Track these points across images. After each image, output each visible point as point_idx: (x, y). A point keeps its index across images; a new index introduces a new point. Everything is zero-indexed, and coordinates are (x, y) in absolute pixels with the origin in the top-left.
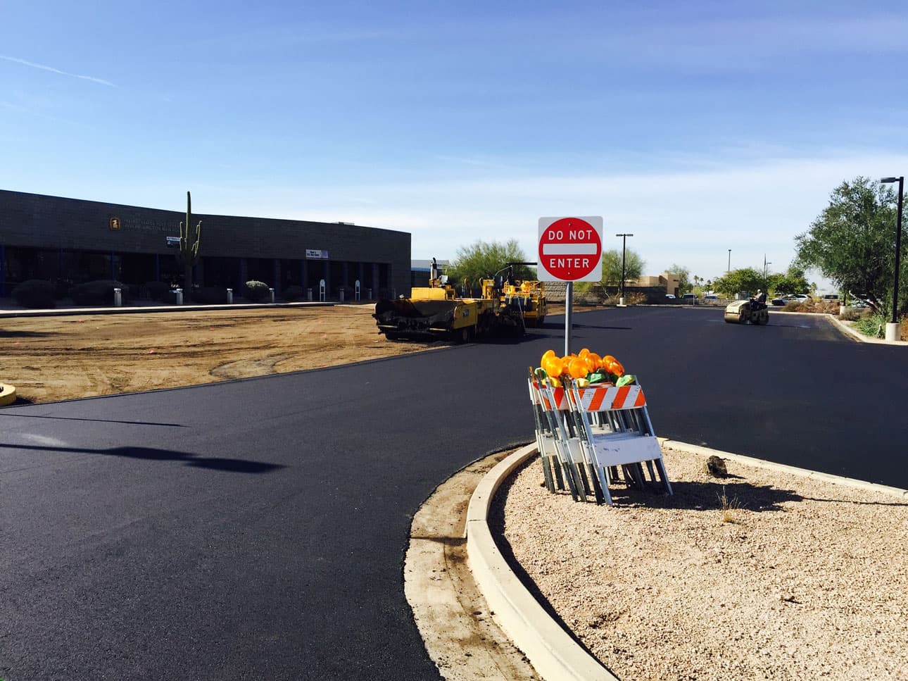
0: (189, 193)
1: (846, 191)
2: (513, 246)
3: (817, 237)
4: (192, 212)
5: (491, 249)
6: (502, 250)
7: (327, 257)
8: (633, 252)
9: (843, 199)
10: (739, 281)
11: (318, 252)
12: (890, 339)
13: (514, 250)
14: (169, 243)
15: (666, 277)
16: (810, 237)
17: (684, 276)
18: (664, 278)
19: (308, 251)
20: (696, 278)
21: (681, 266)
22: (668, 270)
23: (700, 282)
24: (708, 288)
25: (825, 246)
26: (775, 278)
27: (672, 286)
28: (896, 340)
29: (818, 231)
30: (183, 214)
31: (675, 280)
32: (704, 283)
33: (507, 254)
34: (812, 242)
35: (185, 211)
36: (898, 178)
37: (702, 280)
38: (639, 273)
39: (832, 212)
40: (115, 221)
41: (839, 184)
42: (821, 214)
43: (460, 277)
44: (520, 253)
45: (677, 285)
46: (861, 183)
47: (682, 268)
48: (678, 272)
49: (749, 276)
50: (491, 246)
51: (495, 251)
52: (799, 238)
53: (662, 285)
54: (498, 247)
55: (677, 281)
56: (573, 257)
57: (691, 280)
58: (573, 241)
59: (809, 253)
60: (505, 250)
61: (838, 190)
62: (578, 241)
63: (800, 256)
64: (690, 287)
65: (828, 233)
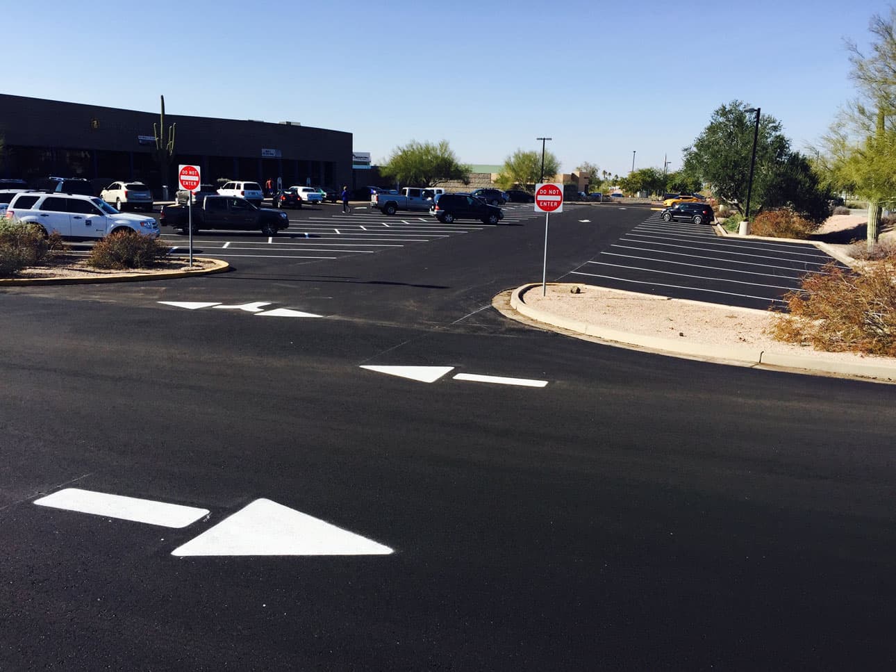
0: (162, 97)
1: (724, 112)
2: (444, 146)
3: (699, 150)
4: (166, 113)
5: (424, 148)
6: (433, 150)
7: (280, 156)
8: (550, 153)
9: (721, 119)
10: (640, 181)
11: (273, 151)
12: (742, 234)
13: (445, 150)
14: (140, 142)
15: (577, 174)
16: (695, 149)
17: (594, 172)
18: (575, 176)
19: (264, 150)
20: (605, 173)
21: (592, 164)
22: (579, 166)
23: (608, 177)
24: (615, 183)
25: (706, 158)
26: (673, 177)
27: (583, 183)
28: (747, 234)
29: (701, 145)
30: (157, 116)
31: (585, 178)
32: (612, 178)
33: (439, 153)
34: (696, 154)
35: (160, 112)
36: (756, 108)
37: (610, 174)
38: (555, 173)
39: (712, 129)
40: (95, 122)
41: (718, 107)
42: (703, 131)
43: (396, 175)
44: (451, 154)
45: (587, 182)
46: (736, 105)
47: (592, 165)
48: (589, 169)
49: (649, 177)
50: (424, 146)
51: (427, 151)
52: (686, 150)
53: (574, 183)
54: (431, 147)
55: (588, 178)
56: (550, 201)
57: (600, 176)
58: (551, 195)
59: (692, 163)
60: (437, 149)
61: (717, 112)
62: (552, 195)
63: (686, 165)
64: (599, 183)
65: (709, 147)
